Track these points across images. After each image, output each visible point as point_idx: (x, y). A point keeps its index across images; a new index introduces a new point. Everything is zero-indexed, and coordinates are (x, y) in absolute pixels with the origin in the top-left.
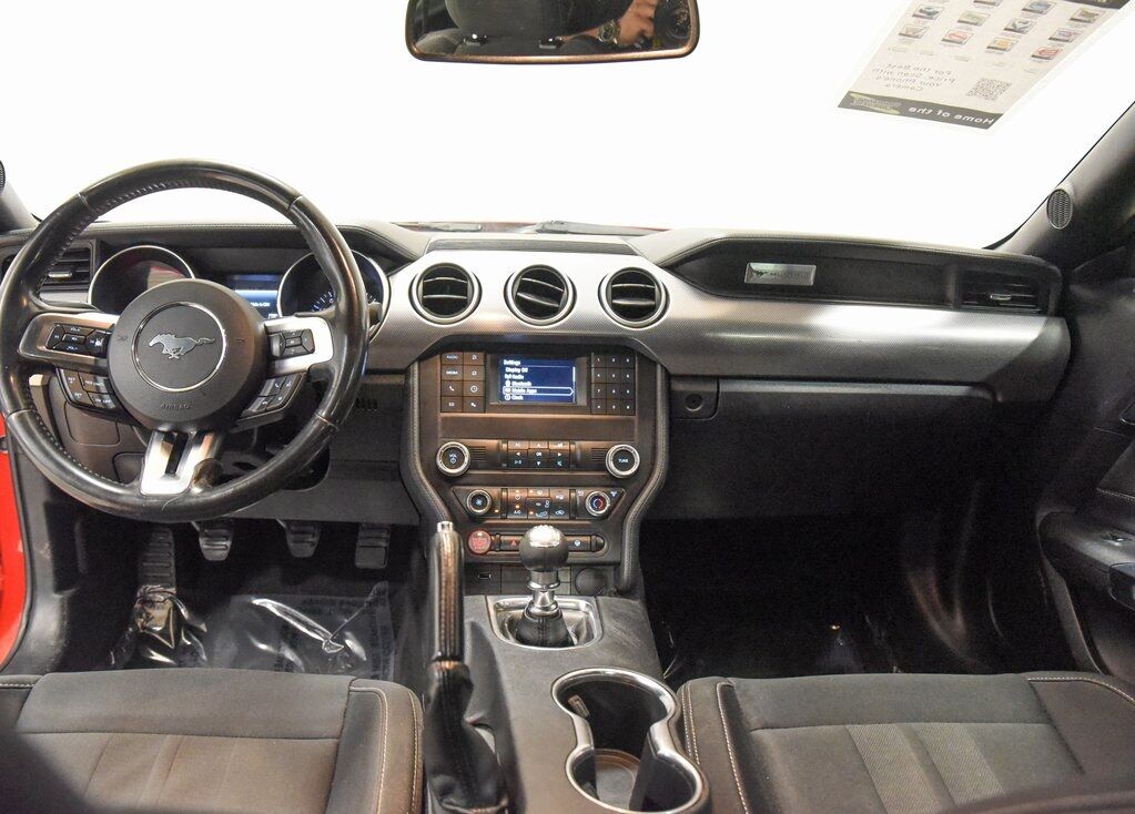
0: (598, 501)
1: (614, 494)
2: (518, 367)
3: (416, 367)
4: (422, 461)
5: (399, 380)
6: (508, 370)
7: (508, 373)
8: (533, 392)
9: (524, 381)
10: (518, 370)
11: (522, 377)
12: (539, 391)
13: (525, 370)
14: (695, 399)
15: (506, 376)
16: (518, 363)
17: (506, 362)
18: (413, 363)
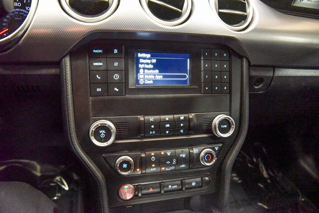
0: (209, 156)
1: (217, 149)
2: (148, 59)
3: (67, 60)
4: (78, 136)
5: (53, 71)
6: (141, 61)
7: (142, 63)
8: (160, 77)
9: (154, 69)
10: (149, 61)
11: (151, 66)
12: (164, 76)
13: (154, 61)
14: (260, 80)
15: (140, 66)
16: (148, 56)
17: (140, 55)
18: (65, 57)
